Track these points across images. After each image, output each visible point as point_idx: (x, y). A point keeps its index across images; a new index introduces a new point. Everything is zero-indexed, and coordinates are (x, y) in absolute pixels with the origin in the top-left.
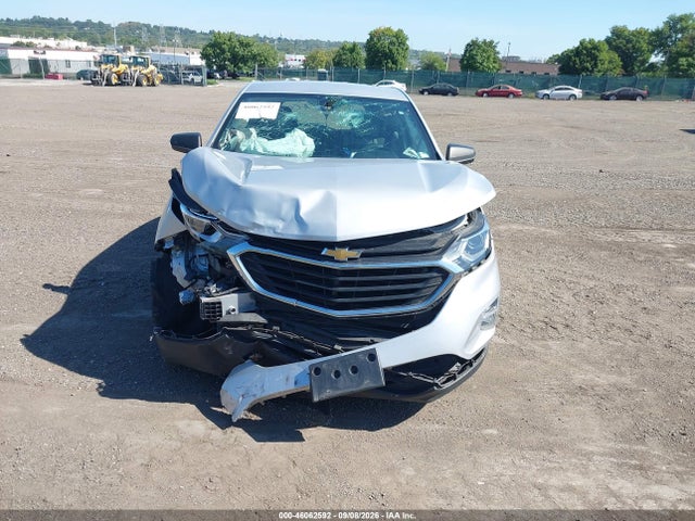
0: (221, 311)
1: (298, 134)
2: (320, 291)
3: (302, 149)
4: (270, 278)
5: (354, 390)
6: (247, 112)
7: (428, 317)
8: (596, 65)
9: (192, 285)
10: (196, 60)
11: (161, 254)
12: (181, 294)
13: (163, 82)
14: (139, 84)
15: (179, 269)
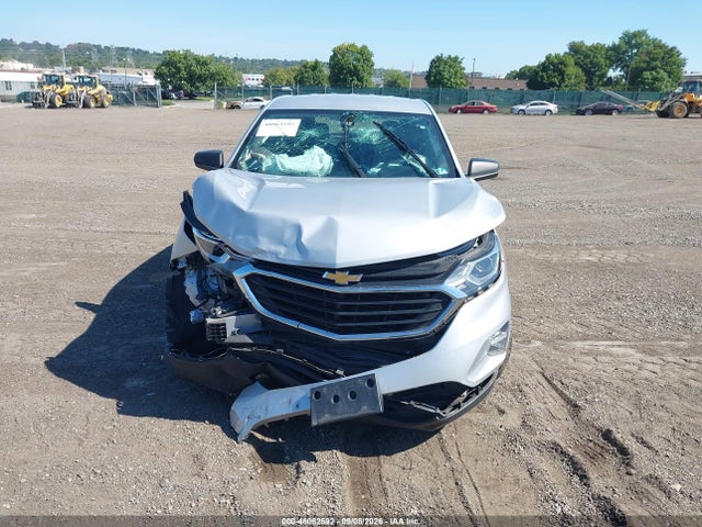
0: (225, 333)
1: (317, 150)
2: (322, 314)
3: (319, 166)
4: (274, 300)
5: (352, 415)
6: (269, 129)
7: (430, 343)
8: (563, 79)
9: (202, 304)
10: (150, 80)
11: (177, 273)
12: (192, 314)
13: (114, 103)
14: (86, 106)
15: (191, 288)
